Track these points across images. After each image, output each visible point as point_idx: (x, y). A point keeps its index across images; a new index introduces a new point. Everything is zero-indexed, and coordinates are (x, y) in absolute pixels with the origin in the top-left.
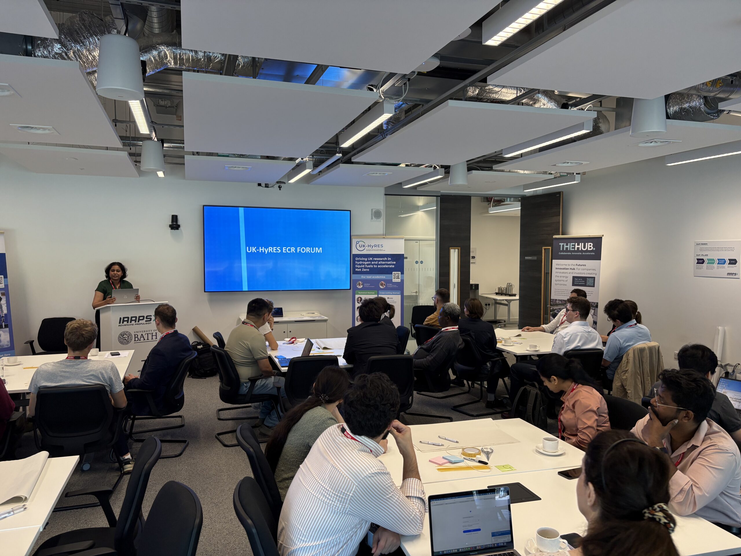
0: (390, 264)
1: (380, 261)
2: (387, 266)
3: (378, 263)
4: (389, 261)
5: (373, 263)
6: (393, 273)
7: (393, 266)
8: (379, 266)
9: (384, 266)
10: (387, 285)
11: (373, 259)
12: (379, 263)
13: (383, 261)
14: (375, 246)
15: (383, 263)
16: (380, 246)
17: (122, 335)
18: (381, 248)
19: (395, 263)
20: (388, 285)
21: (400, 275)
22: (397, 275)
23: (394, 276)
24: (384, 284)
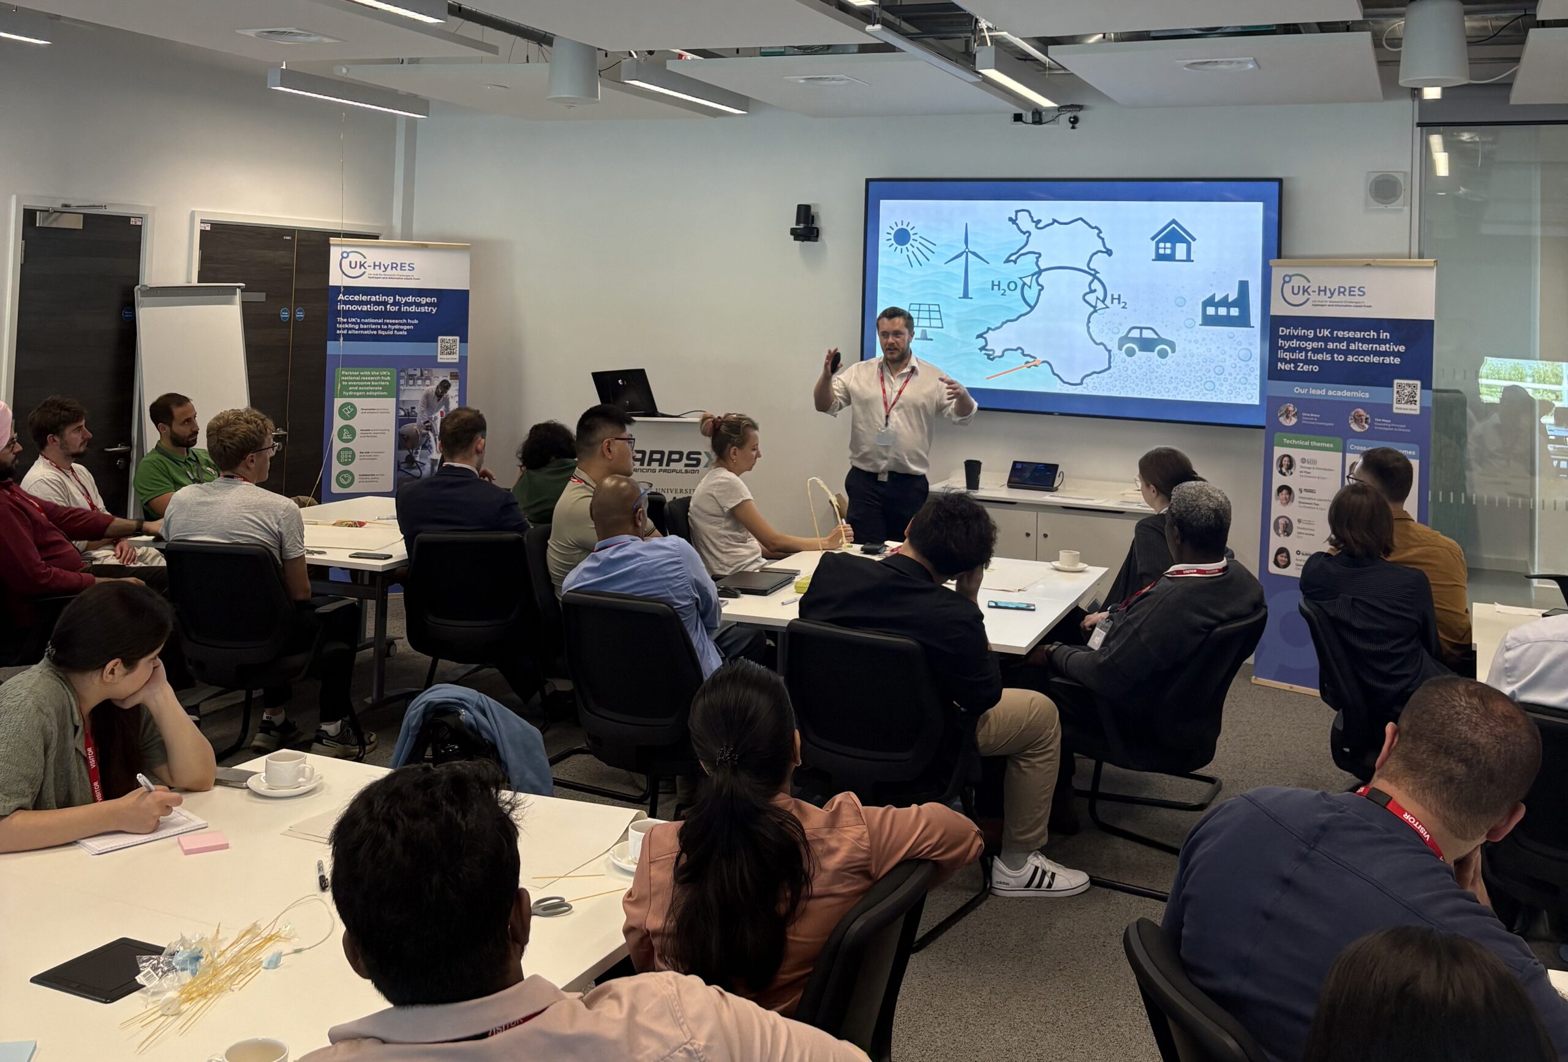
0: (1386, 354)
1: (1354, 340)
2: (1376, 360)
3: (1348, 346)
4: (1384, 342)
5: (1330, 346)
6: (1396, 381)
7: (1397, 361)
8: (1350, 359)
9: (1367, 359)
10: (1373, 421)
11: (1331, 333)
12: (1353, 347)
13: (1363, 340)
14: (1341, 291)
15: (1365, 347)
16: (1357, 292)
19: (1402, 348)
20: (1379, 422)
21: (1418, 392)
22: (1410, 389)
23: (1398, 392)
24: (1364, 418)
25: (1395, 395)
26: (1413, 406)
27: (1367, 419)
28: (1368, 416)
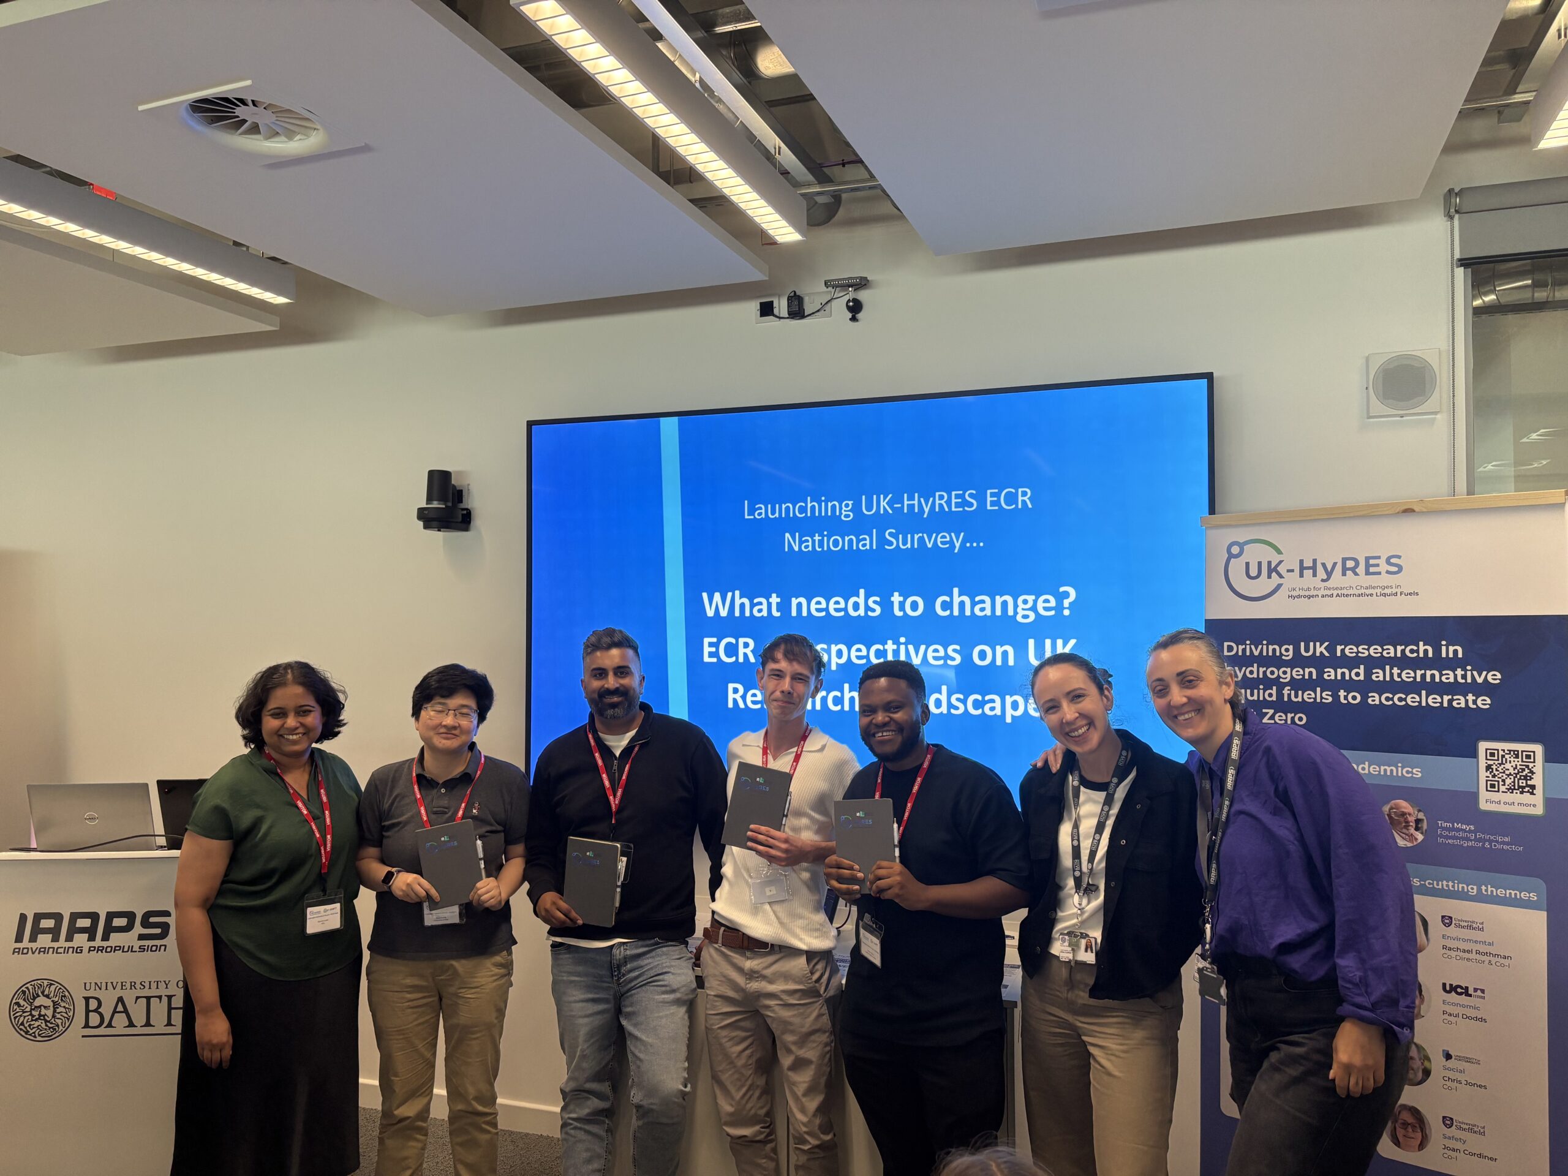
0: (1455, 688)
1: (1381, 662)
2: (1434, 700)
3: (1368, 673)
4: (1452, 664)
5: (1330, 674)
6: (1483, 746)
7: (1484, 702)
8: (1374, 699)
9: (1412, 700)
10: (1433, 826)
11: (1331, 649)
12: (1378, 675)
13: (1403, 662)
14: (1348, 566)
15: (1407, 675)
16: (1384, 567)
17: (28, 993)
18: (1384, 580)
19: (1494, 677)
20: (1446, 829)
21: (1538, 767)
22: (1518, 762)
23: (1488, 768)
24: (1411, 819)
25: (1483, 774)
26: (1526, 798)
27: (1418, 821)
28: (1421, 816)
